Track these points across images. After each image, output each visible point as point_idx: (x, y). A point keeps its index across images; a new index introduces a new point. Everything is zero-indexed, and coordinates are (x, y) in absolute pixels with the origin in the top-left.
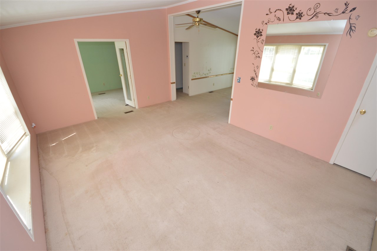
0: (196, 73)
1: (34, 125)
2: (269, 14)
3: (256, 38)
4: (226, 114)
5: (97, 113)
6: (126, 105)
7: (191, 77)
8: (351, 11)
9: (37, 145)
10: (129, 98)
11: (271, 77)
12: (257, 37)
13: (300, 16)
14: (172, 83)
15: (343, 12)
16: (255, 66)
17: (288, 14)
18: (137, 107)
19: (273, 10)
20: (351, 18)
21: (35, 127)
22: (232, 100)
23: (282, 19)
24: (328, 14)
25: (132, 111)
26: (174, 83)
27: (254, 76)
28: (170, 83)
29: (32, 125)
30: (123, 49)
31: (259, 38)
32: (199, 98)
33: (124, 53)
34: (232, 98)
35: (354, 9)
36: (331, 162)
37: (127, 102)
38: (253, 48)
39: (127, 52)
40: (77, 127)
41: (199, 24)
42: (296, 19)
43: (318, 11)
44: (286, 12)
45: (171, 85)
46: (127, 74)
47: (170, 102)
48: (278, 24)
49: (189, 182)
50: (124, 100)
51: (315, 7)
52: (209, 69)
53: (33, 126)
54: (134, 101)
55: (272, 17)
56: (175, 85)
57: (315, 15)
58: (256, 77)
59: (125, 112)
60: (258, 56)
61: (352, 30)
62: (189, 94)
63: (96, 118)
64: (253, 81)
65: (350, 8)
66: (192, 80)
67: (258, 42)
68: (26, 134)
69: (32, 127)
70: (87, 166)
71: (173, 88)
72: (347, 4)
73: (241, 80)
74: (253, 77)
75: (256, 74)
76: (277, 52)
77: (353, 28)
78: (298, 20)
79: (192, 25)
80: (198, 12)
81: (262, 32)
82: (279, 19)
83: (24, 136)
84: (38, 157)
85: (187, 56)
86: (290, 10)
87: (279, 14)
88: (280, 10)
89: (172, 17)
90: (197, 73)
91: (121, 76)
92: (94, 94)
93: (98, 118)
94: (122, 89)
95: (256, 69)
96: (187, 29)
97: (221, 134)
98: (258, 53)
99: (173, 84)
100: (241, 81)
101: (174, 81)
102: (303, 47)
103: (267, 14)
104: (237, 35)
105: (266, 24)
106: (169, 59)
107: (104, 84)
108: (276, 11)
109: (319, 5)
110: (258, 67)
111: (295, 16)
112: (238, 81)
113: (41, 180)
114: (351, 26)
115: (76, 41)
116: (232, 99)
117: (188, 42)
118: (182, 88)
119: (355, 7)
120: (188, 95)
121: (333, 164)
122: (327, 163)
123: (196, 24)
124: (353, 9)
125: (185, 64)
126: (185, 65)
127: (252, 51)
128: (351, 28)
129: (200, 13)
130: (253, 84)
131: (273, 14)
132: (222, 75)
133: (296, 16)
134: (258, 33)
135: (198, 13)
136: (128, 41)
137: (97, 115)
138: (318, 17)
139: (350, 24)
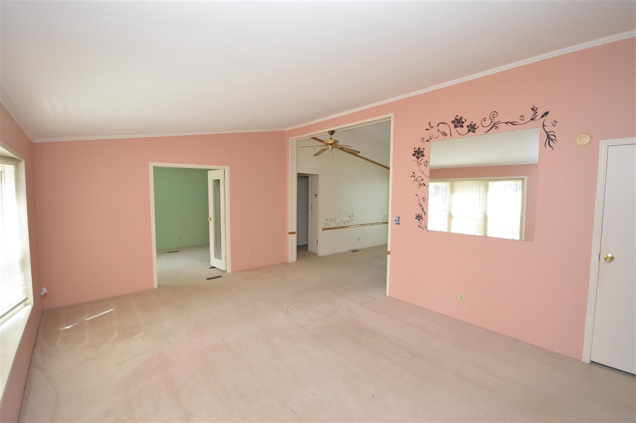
0: (329, 220)
1: (45, 290)
2: (430, 128)
3: (416, 159)
4: (382, 281)
5: (158, 278)
6: (210, 268)
7: (321, 226)
8: (542, 117)
9: (39, 328)
10: (218, 255)
11: (449, 227)
12: (418, 158)
13: (472, 128)
14: (291, 233)
15: (532, 119)
16: (421, 198)
17: (455, 128)
18: (229, 271)
19: (434, 124)
20: (545, 124)
21: (45, 294)
22: (389, 254)
23: (448, 134)
24: (511, 123)
25: (220, 277)
26: (294, 233)
27: (421, 212)
28: (288, 233)
29: (41, 291)
30: (219, 181)
31: (420, 159)
32: (334, 259)
33: (219, 185)
34: (389, 250)
35: (547, 114)
36: (586, 359)
37: (214, 262)
38: (414, 173)
39: (224, 184)
40: (118, 300)
41: (332, 148)
42: (468, 132)
43: (496, 120)
44: (452, 126)
45: (289, 235)
46: (220, 217)
47: (286, 264)
48: (444, 140)
49: (315, 395)
50: (209, 261)
51: (491, 116)
52: (351, 215)
53: (42, 294)
54: (226, 260)
55: (434, 132)
56: (295, 236)
57: (494, 126)
58: (423, 214)
59: (207, 278)
60: (422, 184)
61: (552, 140)
62: (318, 252)
63: (156, 286)
64: (419, 220)
65: (540, 114)
66: (323, 229)
67: (419, 164)
68: (27, 300)
69: (40, 295)
70: (119, 365)
71: (292, 242)
72: (535, 109)
73: (400, 220)
74: (419, 214)
75: (423, 209)
76: (452, 190)
77: (552, 137)
78: (471, 133)
79: (323, 149)
80: (332, 132)
81: (423, 152)
82: (445, 134)
83: (23, 304)
84: (34, 347)
85: (316, 195)
86: (458, 122)
87: (443, 128)
88: (444, 123)
89: (295, 141)
90: (331, 220)
91: (210, 221)
92: (160, 252)
93: (158, 286)
94: (208, 245)
95: (422, 202)
96: (315, 155)
97: (375, 312)
98: (422, 180)
99: (292, 235)
100: (400, 222)
101: (295, 230)
102: (490, 183)
103: (427, 130)
104: (389, 168)
105: (428, 141)
106: (288, 196)
107: (180, 237)
108: (438, 125)
109: (495, 113)
110: (425, 199)
111: (465, 129)
112: (397, 222)
113: (25, 388)
114: (548, 135)
115: (152, 165)
116: (389, 252)
117: (318, 175)
118: (307, 246)
119: (547, 111)
120: (316, 254)
121: (590, 363)
122: (579, 360)
123: (328, 148)
124: (544, 114)
125: (312, 206)
126: (312, 209)
127: (412, 177)
128: (548, 137)
129: (334, 134)
130: (420, 225)
131: (435, 129)
132: (371, 224)
133: (468, 129)
134: (419, 153)
135: (331, 134)
136: (227, 169)
137: (158, 281)
138: (497, 128)
139: (546, 132)
